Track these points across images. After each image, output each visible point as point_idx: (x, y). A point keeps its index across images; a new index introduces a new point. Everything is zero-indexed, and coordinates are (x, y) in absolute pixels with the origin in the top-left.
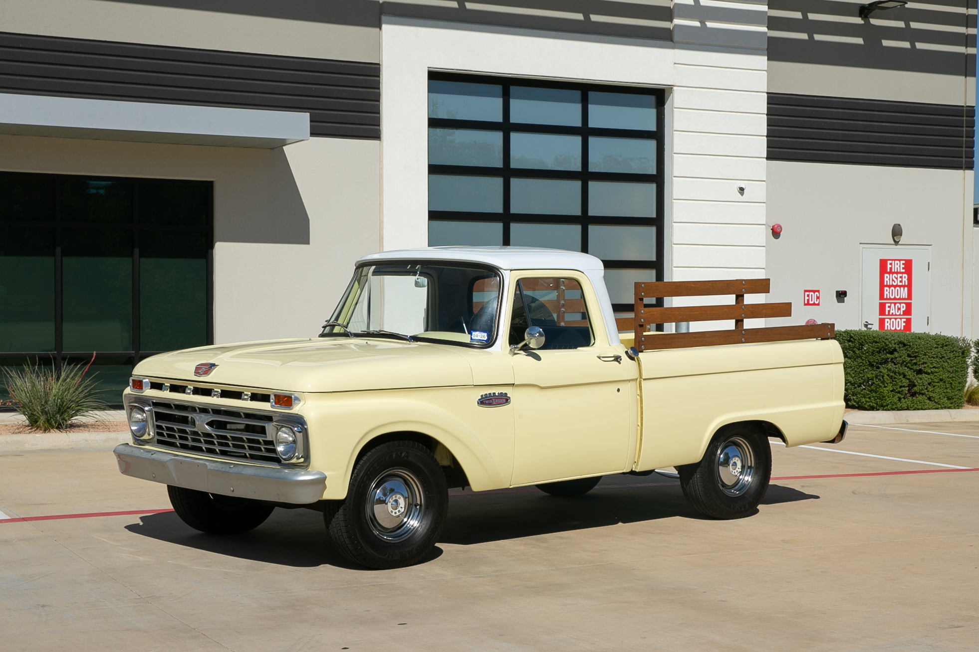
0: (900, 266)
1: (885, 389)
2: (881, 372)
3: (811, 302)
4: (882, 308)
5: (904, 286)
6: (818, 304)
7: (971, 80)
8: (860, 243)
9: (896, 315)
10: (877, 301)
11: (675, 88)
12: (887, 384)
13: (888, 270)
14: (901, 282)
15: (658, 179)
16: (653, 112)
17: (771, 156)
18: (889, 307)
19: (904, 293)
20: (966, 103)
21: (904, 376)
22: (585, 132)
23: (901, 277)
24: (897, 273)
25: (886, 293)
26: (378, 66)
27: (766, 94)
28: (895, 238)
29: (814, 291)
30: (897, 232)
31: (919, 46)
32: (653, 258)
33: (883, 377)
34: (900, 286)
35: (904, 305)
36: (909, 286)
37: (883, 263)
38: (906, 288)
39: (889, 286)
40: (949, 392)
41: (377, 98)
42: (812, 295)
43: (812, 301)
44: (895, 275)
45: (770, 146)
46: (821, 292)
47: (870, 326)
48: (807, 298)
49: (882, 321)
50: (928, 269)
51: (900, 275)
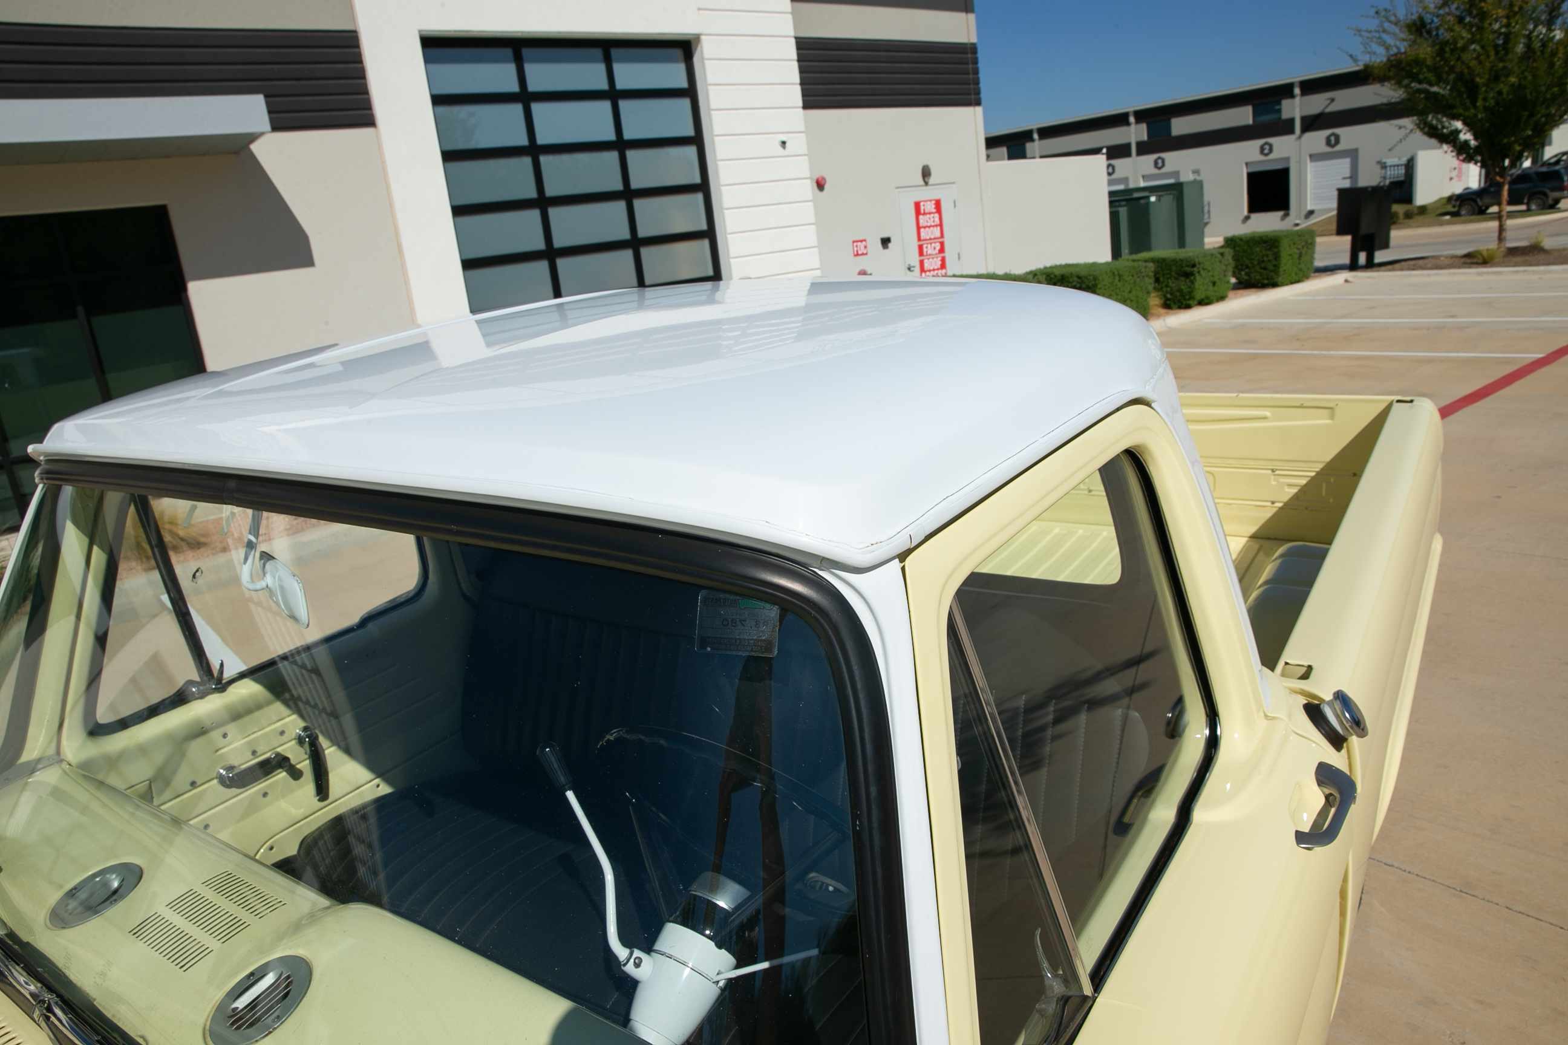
0: (931, 207)
3: (860, 252)
4: (921, 248)
5: (936, 226)
6: (866, 254)
7: (972, 17)
8: (897, 188)
9: (933, 255)
10: (916, 244)
11: (703, 38)
13: (922, 212)
14: (934, 221)
15: (697, 140)
16: (681, 67)
17: (807, 106)
18: (927, 247)
19: (936, 232)
20: (969, 39)
22: (614, 95)
23: (933, 217)
24: (930, 213)
25: (922, 234)
26: (354, 34)
27: (793, 41)
28: (925, 179)
29: (861, 241)
30: (926, 173)
32: (704, 226)
34: (933, 226)
35: (939, 245)
36: (941, 225)
37: (917, 205)
38: (939, 227)
39: (925, 227)
41: (361, 75)
42: (860, 246)
43: (860, 250)
44: (928, 216)
45: (805, 94)
46: (868, 241)
47: (912, 269)
48: (855, 249)
49: (922, 263)
50: (955, 206)
51: (932, 215)
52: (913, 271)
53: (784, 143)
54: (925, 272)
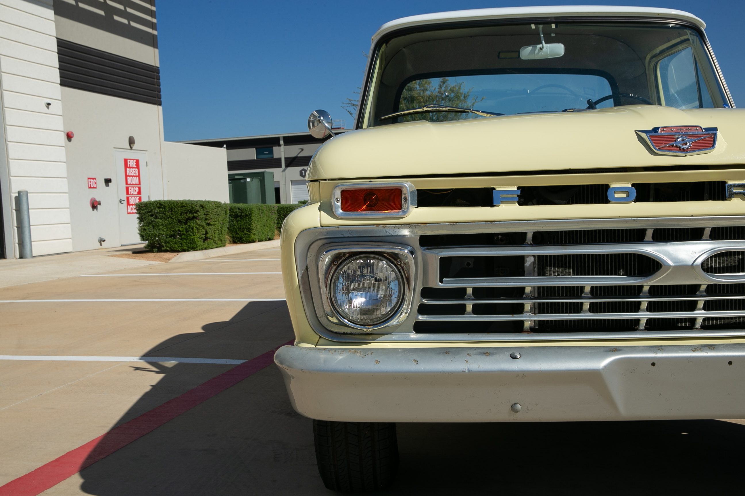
0: (134, 164)
1: (194, 237)
2: (190, 226)
3: (92, 186)
4: (127, 189)
5: (136, 176)
6: (96, 188)
7: (156, 51)
8: (114, 148)
9: (134, 195)
10: (124, 186)
12: (195, 233)
13: (129, 166)
14: (135, 173)
17: (62, 84)
18: (131, 189)
19: (137, 181)
20: (155, 64)
21: (203, 228)
23: (135, 171)
24: (133, 168)
25: (128, 180)
27: (56, 39)
28: (131, 145)
29: (93, 179)
30: (131, 141)
31: (133, 24)
33: (192, 229)
34: (135, 176)
35: (137, 188)
36: (139, 176)
37: (126, 161)
38: (138, 178)
39: (130, 176)
40: (220, 237)
42: (92, 182)
43: (92, 185)
44: (132, 169)
45: (62, 76)
46: (97, 179)
47: (122, 202)
48: (90, 183)
49: (128, 199)
50: (147, 166)
51: (134, 169)
52: (123, 203)
53: (49, 104)
54: (130, 205)
